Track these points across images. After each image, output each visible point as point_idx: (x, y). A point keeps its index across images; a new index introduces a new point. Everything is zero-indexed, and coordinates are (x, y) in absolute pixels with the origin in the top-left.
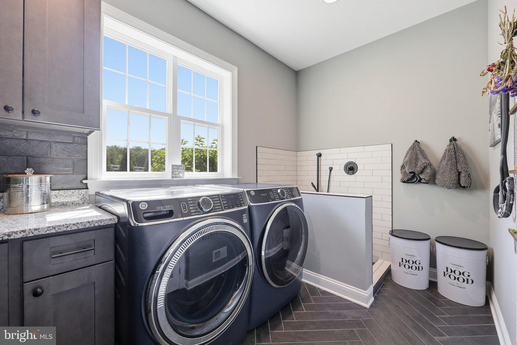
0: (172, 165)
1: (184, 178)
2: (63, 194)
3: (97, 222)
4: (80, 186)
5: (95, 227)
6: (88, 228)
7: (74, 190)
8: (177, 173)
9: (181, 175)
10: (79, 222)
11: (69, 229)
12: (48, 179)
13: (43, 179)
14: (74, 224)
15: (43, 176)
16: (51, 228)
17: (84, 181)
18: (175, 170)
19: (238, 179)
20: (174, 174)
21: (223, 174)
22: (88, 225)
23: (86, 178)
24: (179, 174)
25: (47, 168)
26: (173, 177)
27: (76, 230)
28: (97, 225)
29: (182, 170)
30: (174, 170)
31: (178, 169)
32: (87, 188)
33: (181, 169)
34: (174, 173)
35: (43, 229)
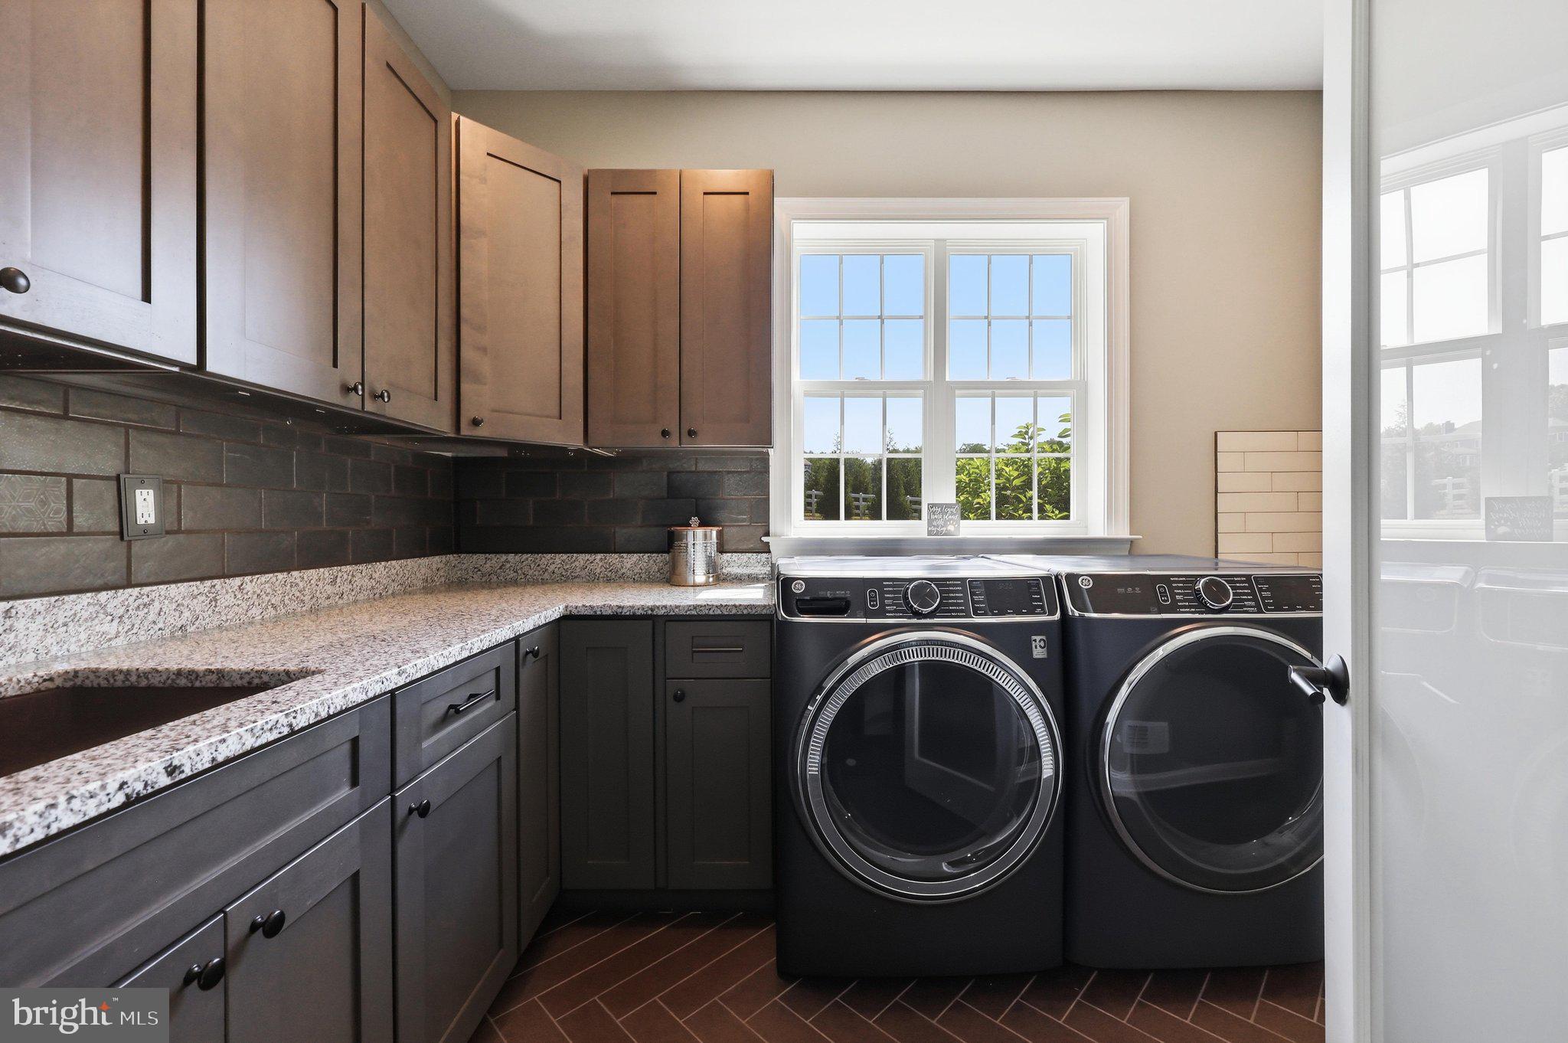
0: (929, 505)
1: (960, 537)
2: (736, 559)
3: (746, 607)
4: (759, 546)
5: (743, 615)
6: (734, 615)
7: (750, 554)
8: (941, 522)
9: (951, 528)
10: (724, 604)
11: (711, 612)
12: (714, 533)
13: (708, 534)
14: (717, 606)
15: (708, 529)
16: (692, 608)
17: (765, 539)
18: (936, 516)
19: (1132, 542)
20: (934, 526)
21: (1086, 527)
22: (734, 611)
23: (767, 534)
24: (945, 525)
25: (722, 515)
26: (929, 533)
27: (719, 615)
28: (745, 612)
29: (955, 515)
30: (933, 517)
31: (944, 513)
32: (769, 552)
33: (952, 514)
34: (935, 523)
35: (684, 607)
